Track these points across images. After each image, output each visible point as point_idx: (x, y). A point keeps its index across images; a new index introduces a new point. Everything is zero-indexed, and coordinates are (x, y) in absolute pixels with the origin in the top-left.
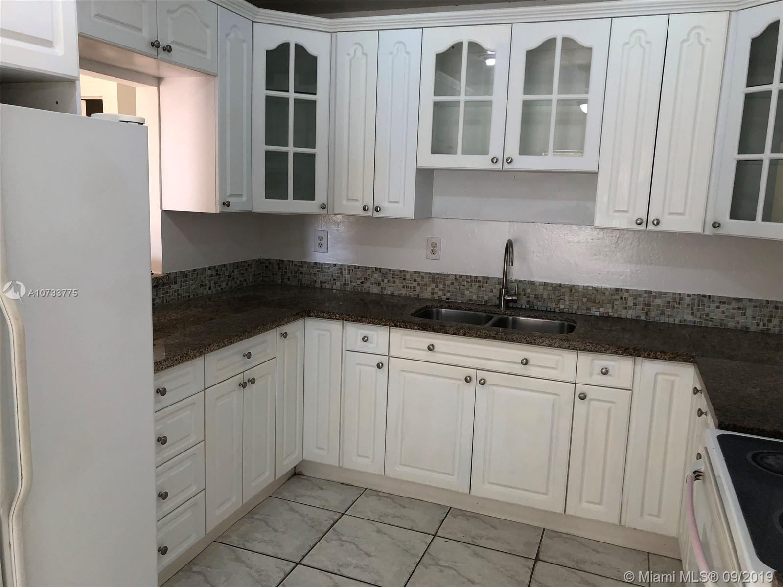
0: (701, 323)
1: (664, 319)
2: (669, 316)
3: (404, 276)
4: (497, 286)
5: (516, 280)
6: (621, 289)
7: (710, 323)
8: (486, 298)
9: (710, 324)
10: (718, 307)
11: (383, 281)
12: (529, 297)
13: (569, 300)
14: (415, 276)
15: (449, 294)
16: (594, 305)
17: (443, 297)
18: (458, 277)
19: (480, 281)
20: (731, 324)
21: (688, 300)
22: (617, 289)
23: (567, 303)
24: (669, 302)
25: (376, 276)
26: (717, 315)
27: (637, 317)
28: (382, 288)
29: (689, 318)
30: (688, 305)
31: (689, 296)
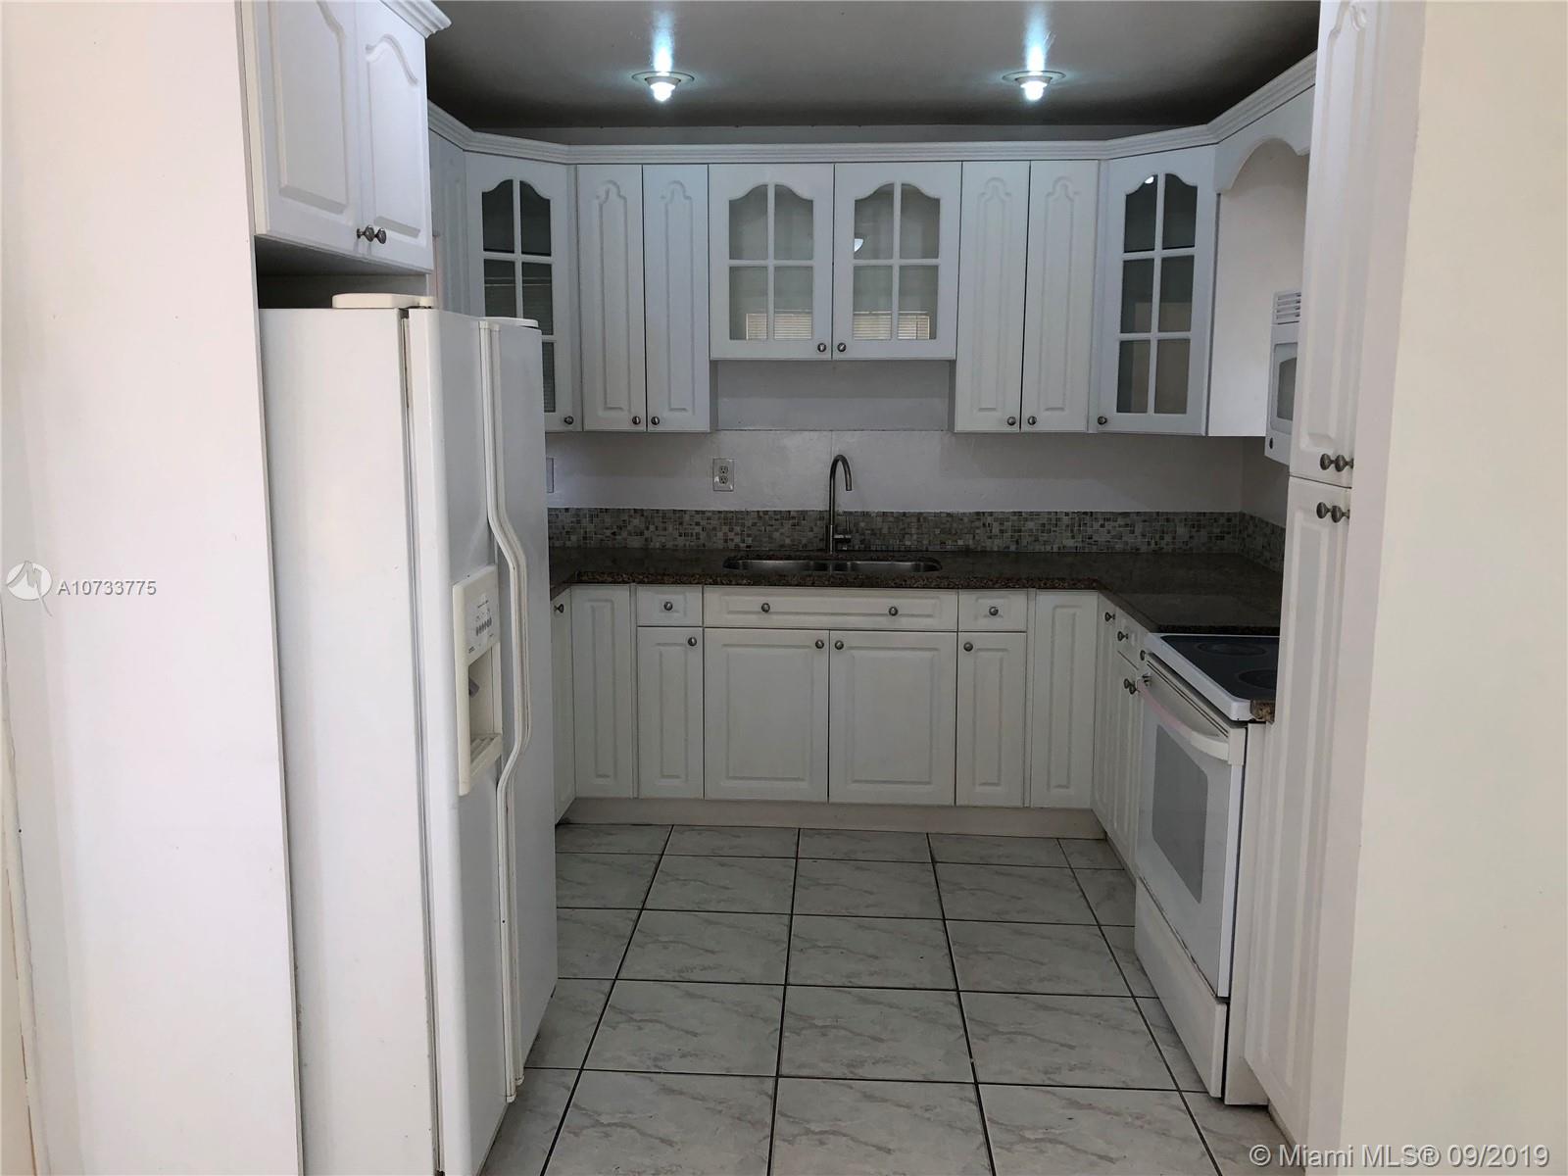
0: (1084, 548)
1: (1038, 547)
2: (1045, 543)
3: (681, 518)
4: (818, 522)
5: (845, 512)
6: (983, 513)
7: (1095, 547)
8: (804, 541)
9: (1095, 549)
10: (1102, 526)
11: (648, 529)
12: (863, 534)
13: (917, 534)
14: (698, 518)
15: (750, 539)
16: (949, 536)
17: (742, 545)
18: (761, 514)
19: (794, 518)
20: (1119, 546)
21: (1066, 520)
22: (978, 513)
23: (915, 537)
24: (1043, 525)
25: (636, 522)
26: (1102, 537)
27: (1005, 548)
28: (646, 540)
29: (1070, 543)
30: (1067, 526)
31: (1067, 514)
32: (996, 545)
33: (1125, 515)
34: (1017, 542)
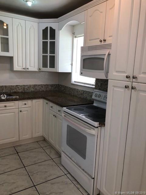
0: (35, 91)
10: (38, 87)
16: (12, 90)
22: (17, 85)
23: (5, 90)
24: (28, 87)
31: (32, 85)
32: (20, 91)
33: (41, 85)
34: (24, 90)
